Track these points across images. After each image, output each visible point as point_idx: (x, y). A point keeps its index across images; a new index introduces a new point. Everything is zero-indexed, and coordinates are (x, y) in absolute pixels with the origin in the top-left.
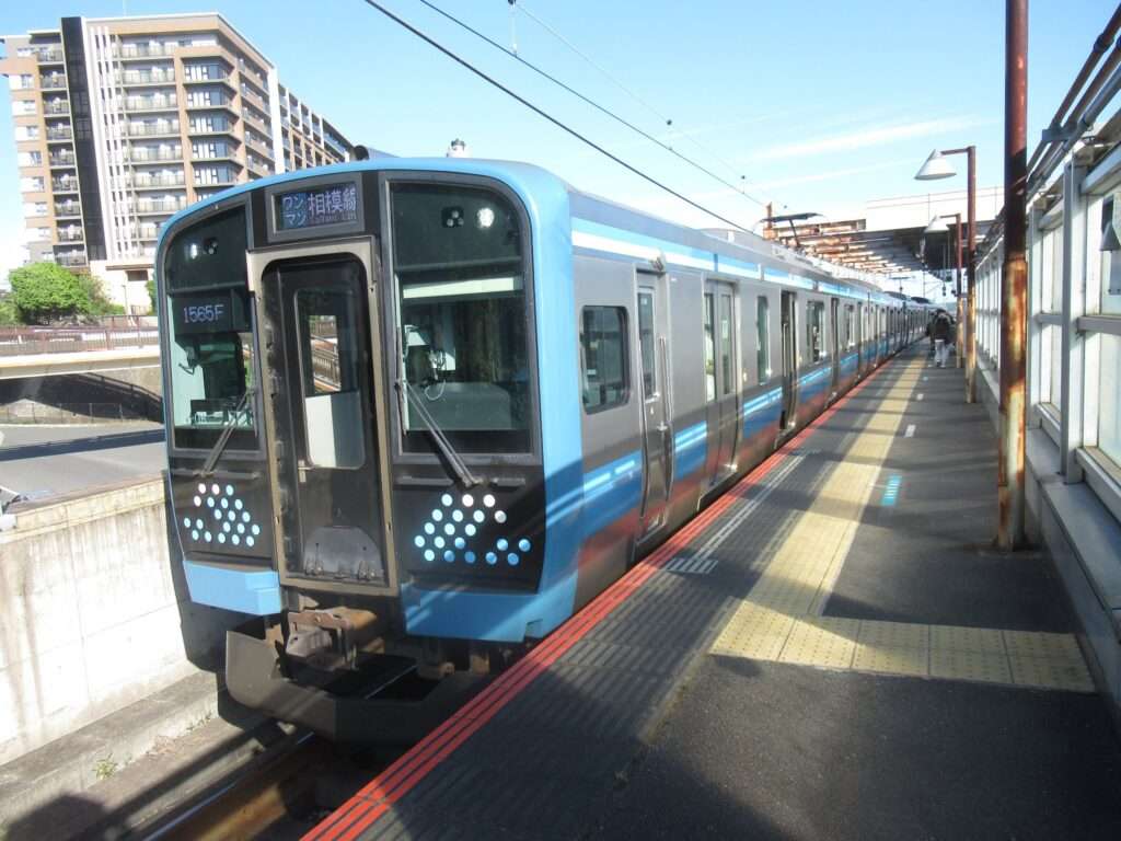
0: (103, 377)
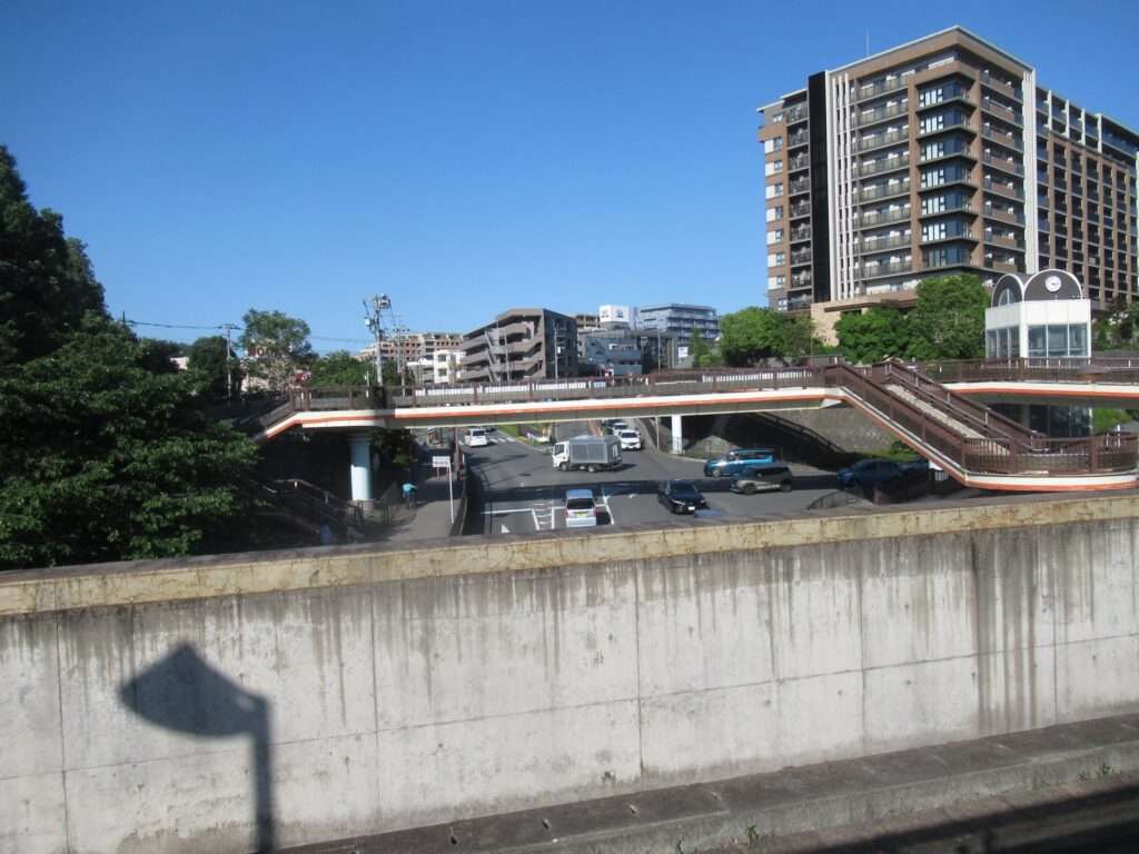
0: (778, 418)
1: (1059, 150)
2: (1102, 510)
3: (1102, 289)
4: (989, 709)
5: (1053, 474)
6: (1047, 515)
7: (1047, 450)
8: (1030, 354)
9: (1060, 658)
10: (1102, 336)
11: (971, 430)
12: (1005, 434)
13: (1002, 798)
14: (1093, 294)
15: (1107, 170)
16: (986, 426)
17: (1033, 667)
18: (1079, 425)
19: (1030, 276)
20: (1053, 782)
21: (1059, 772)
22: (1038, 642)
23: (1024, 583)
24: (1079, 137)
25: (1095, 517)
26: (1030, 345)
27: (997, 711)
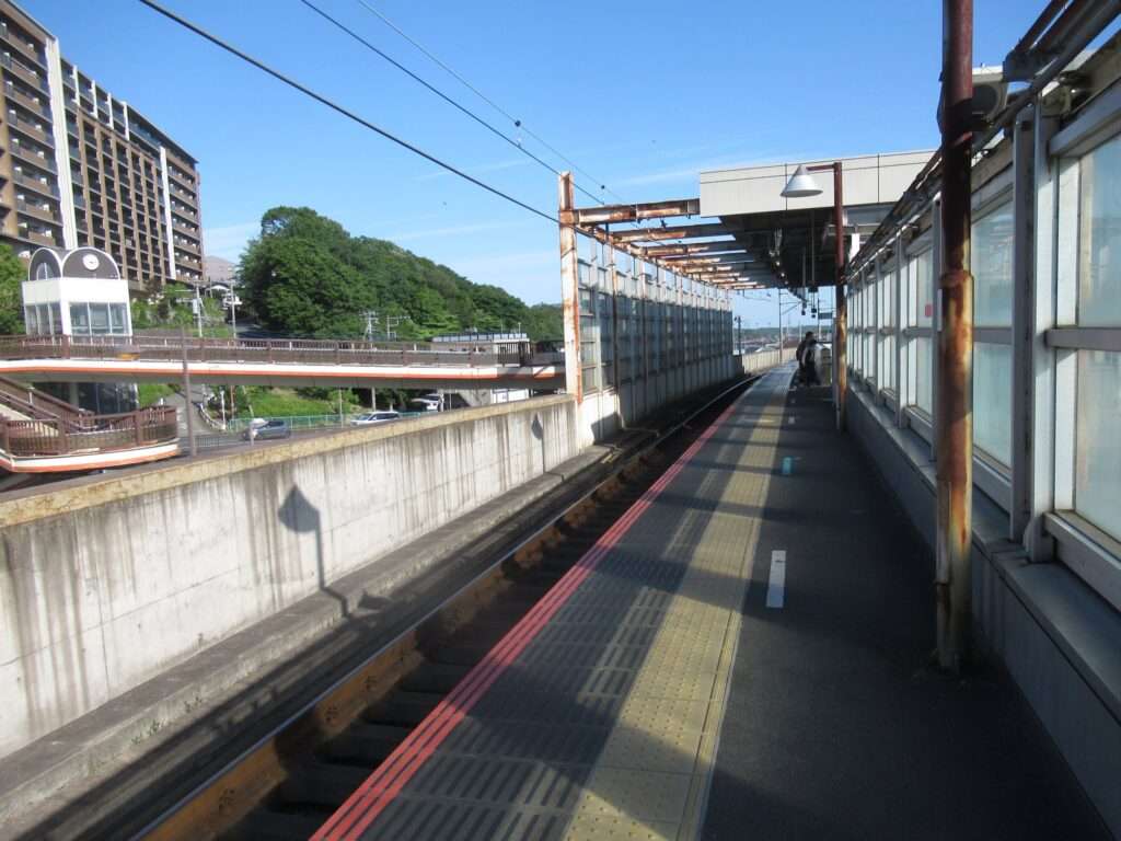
1: (89, 129)
2: (136, 487)
3: (140, 271)
4: (39, 710)
5: (104, 449)
6: (83, 499)
7: (96, 427)
8: (73, 331)
9: (108, 636)
10: (143, 316)
11: (14, 412)
12: (53, 414)
13: (57, 797)
14: (132, 274)
15: (135, 158)
16: (31, 407)
17: (82, 651)
18: (126, 400)
19: (68, 251)
20: (108, 758)
21: (113, 745)
22: (84, 627)
23: (66, 571)
24: (107, 120)
25: (130, 494)
26: (72, 322)
27: (48, 709)
